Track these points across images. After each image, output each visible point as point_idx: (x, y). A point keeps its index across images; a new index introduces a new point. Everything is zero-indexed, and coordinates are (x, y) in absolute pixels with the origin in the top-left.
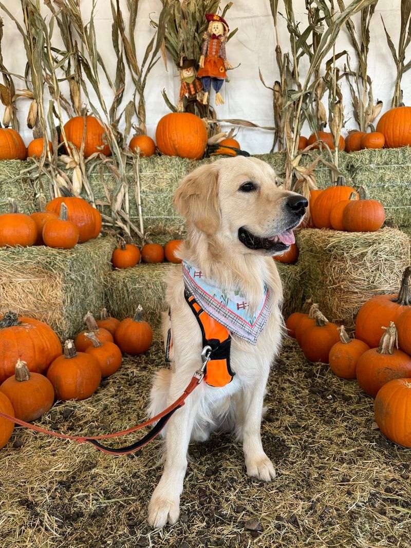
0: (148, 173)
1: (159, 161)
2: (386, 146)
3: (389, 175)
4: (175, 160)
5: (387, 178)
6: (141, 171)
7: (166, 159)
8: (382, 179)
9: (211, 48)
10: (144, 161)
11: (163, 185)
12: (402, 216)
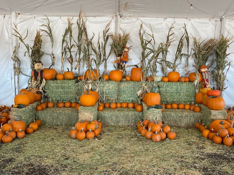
0: (107, 85)
1: (110, 82)
2: (169, 81)
3: (168, 89)
4: (114, 82)
5: (168, 90)
6: (105, 84)
7: (112, 82)
8: (166, 90)
9: (125, 54)
10: (106, 82)
11: (111, 88)
12: (172, 99)
